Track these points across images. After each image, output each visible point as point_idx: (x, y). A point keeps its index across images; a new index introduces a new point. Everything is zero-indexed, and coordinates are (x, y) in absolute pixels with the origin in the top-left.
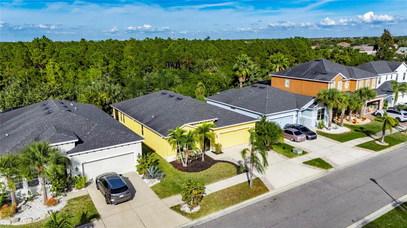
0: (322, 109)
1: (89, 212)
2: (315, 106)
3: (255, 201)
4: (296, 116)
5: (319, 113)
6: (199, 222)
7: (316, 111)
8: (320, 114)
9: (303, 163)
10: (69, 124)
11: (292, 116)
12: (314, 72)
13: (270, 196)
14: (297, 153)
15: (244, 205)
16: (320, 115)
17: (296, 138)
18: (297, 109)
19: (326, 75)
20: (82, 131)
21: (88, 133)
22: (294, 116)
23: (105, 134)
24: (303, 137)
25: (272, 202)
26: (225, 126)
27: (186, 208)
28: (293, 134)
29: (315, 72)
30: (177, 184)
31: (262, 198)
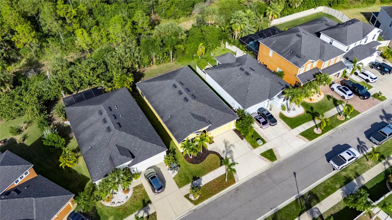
1: (145, 199)
3: (227, 191)
6: (199, 207)
9: (260, 154)
10: (124, 142)
12: (292, 51)
13: (235, 187)
15: (221, 194)
19: (299, 59)
20: (132, 147)
21: (136, 149)
23: (145, 148)
25: (235, 192)
27: (192, 197)
30: (187, 175)
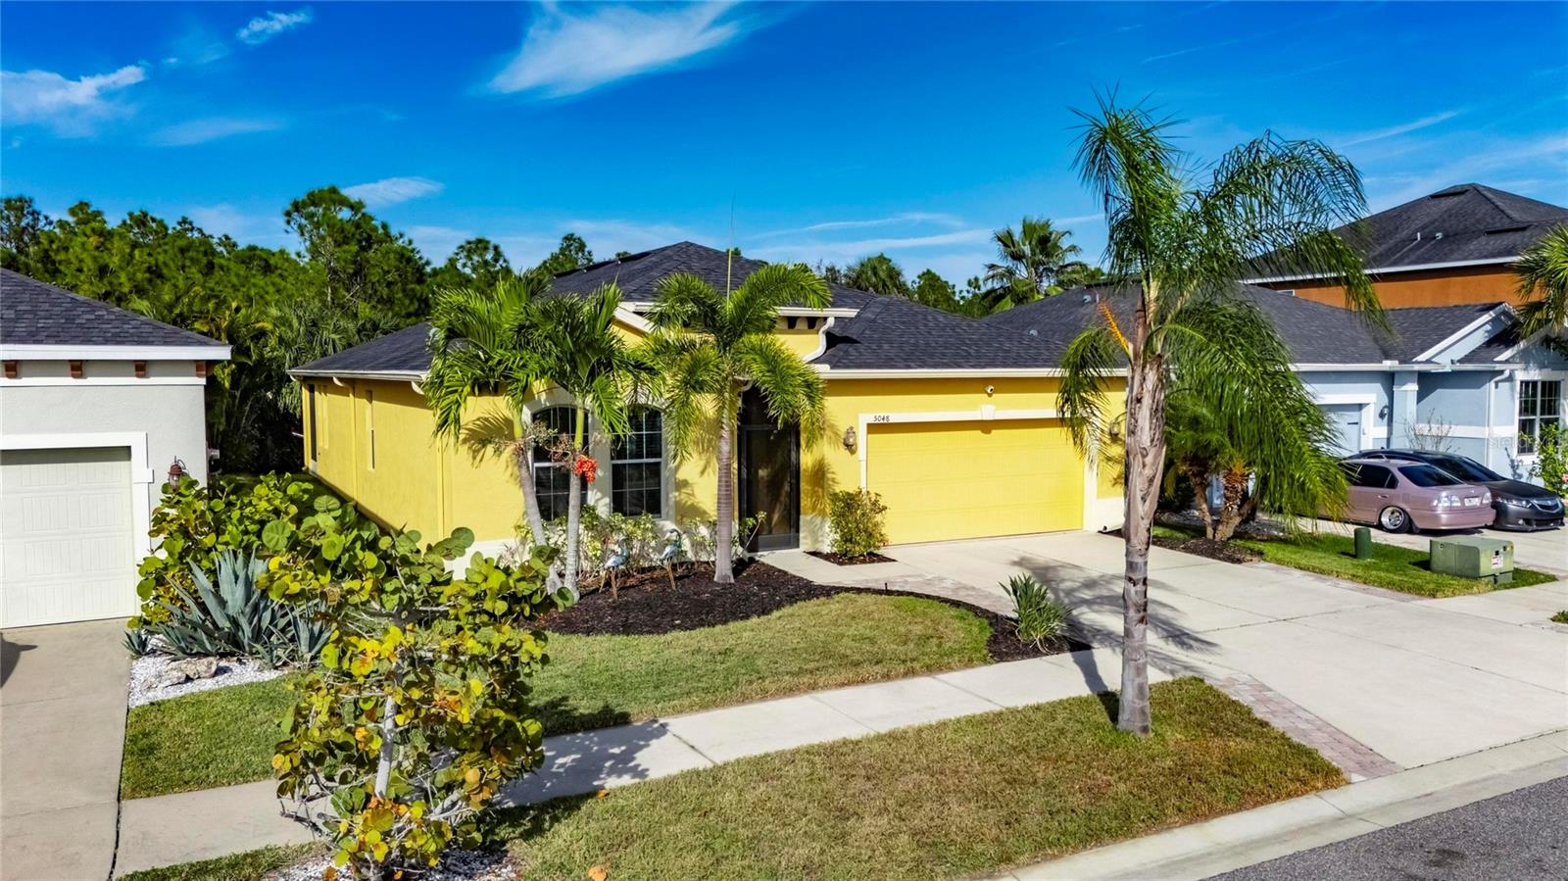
0: (1544, 383)
2: (1507, 354)
4: (1382, 415)
5: (1527, 407)
7: (1512, 389)
8: (1534, 413)
9: (1553, 620)
11: (1353, 416)
12: (1439, 235)
14: (1477, 567)
16: (1532, 422)
17: (1427, 505)
18: (1388, 365)
19: (1527, 233)
22: (1369, 416)
24: (1476, 502)
26: (909, 367)
28: (1393, 484)
29: (1446, 236)
31: (1277, 838)
